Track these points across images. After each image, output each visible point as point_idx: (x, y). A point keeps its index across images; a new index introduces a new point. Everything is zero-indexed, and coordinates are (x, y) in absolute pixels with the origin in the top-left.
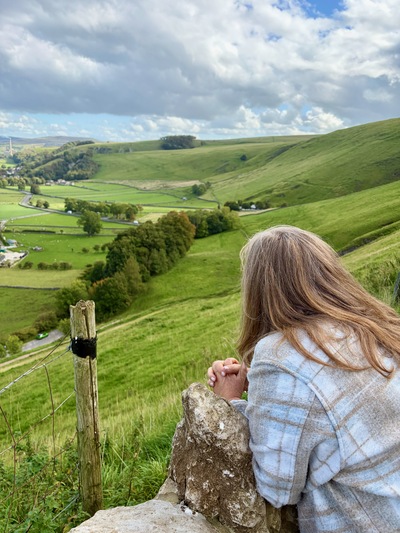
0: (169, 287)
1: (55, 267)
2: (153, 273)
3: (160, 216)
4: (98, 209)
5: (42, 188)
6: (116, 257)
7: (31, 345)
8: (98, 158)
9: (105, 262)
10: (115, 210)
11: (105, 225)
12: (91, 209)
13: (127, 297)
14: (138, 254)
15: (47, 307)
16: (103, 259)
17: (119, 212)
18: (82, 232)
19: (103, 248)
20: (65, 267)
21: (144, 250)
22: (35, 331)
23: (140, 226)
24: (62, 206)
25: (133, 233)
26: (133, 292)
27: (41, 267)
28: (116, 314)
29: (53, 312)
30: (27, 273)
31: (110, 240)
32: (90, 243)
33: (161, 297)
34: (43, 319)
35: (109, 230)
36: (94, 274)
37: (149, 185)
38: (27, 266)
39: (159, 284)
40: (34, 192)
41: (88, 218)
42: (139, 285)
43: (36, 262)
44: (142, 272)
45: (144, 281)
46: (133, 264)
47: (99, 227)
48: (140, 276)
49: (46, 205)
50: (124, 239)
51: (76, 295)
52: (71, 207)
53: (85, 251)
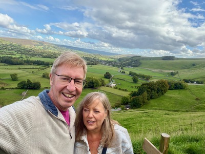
0: (156, 104)
1: (123, 90)
2: (151, 98)
3: (157, 80)
4: (138, 76)
5: (124, 68)
6: (141, 91)
7: (112, 110)
8: (141, 61)
10: (143, 77)
11: (139, 81)
12: (136, 75)
13: (142, 103)
14: (148, 91)
15: (119, 101)
16: (136, 90)
17: (144, 77)
18: (132, 81)
19: (137, 87)
20: (126, 90)
21: (149, 90)
22: (114, 106)
23: (150, 83)
24: (128, 73)
25: (147, 84)
26: (144, 102)
27: (120, 89)
28: (137, 108)
29: (120, 103)
30: (116, 90)
31: (140, 85)
32: (134, 85)
33: (152, 106)
34: (117, 104)
35: (141, 82)
36: (134, 94)
37: (156, 70)
38: (116, 88)
39: (152, 102)
40: (122, 69)
41: (135, 78)
42: (146, 101)
43: (118, 88)
44: (148, 97)
45: (148, 100)
46: (145, 93)
47: (138, 81)
49: (124, 73)
50: (144, 86)
51: (127, 99)
52: (131, 74)
53: (132, 87)
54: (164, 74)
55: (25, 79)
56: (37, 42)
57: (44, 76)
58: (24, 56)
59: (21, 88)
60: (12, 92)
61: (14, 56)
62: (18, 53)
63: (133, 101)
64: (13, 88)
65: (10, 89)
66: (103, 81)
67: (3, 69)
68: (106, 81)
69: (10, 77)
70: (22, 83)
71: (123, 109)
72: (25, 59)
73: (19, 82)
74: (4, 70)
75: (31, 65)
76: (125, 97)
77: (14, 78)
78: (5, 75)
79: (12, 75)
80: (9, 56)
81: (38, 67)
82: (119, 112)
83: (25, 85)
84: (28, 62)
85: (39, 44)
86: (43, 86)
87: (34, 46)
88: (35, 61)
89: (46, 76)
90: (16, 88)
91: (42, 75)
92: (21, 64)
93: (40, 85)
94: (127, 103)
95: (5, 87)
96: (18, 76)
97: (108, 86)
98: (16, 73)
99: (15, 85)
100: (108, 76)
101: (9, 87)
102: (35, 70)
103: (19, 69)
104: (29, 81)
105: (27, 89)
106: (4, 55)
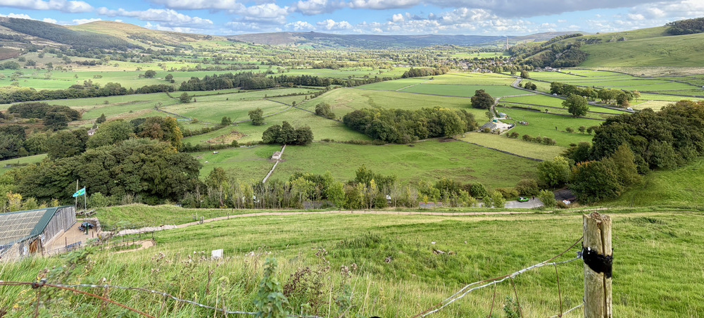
0: (679, 188)
1: (538, 141)
2: (654, 166)
3: (665, 104)
4: (584, 94)
5: (531, 74)
6: (606, 140)
7: (511, 205)
9: (591, 144)
10: (604, 96)
11: (591, 109)
12: (577, 92)
13: (617, 185)
14: (633, 143)
15: (528, 174)
16: (589, 141)
17: (609, 97)
18: (566, 112)
19: (589, 131)
20: (548, 142)
21: (639, 138)
22: (517, 193)
23: (637, 113)
24: (548, 87)
25: (627, 119)
26: (625, 181)
27: (526, 138)
29: (534, 181)
30: (513, 141)
31: (598, 124)
32: (575, 124)
33: (668, 197)
34: (524, 184)
35: (597, 114)
36: (579, 154)
37: (648, 72)
38: (514, 135)
39: (662, 181)
40: (523, 76)
41: (574, 100)
42: (633, 176)
43: (521, 134)
44: (637, 162)
45: (640, 173)
46: (626, 151)
47: (585, 110)
48: (634, 167)
49: (534, 88)
50: (615, 125)
51: (558, 169)
52: (556, 90)
53: (569, 130)
54: (687, 81)
55: (278, 121)
56: (300, 35)
57: (319, 113)
58: (274, 69)
59: (271, 143)
60: (251, 152)
61: (255, 72)
62: (263, 63)
63: (583, 176)
64: (253, 144)
65: (248, 145)
66: (469, 117)
67: (236, 100)
68: (479, 115)
69: (248, 118)
70: (271, 130)
71: (548, 203)
72: (278, 75)
73: (265, 128)
74: (238, 103)
75: (288, 86)
76: (548, 165)
77: (256, 119)
78: (240, 113)
79: (252, 113)
80: (247, 71)
81: (305, 91)
82: (538, 211)
83: (278, 134)
84: (284, 82)
85: (303, 39)
86: (317, 137)
87: (293, 46)
88: (298, 78)
89: (324, 111)
90: (261, 143)
91: (313, 109)
92: (269, 86)
93: (310, 133)
94: (561, 184)
95: (239, 142)
96: (264, 114)
97: (486, 131)
98: (260, 108)
99: (257, 135)
100: (481, 101)
101: (245, 141)
102: (298, 99)
103: (266, 98)
104: (286, 125)
105: (282, 144)
106: (238, 72)
